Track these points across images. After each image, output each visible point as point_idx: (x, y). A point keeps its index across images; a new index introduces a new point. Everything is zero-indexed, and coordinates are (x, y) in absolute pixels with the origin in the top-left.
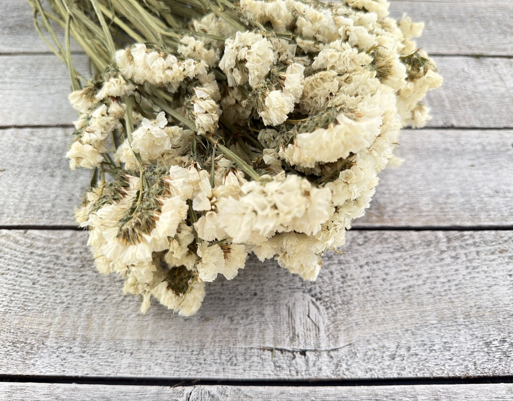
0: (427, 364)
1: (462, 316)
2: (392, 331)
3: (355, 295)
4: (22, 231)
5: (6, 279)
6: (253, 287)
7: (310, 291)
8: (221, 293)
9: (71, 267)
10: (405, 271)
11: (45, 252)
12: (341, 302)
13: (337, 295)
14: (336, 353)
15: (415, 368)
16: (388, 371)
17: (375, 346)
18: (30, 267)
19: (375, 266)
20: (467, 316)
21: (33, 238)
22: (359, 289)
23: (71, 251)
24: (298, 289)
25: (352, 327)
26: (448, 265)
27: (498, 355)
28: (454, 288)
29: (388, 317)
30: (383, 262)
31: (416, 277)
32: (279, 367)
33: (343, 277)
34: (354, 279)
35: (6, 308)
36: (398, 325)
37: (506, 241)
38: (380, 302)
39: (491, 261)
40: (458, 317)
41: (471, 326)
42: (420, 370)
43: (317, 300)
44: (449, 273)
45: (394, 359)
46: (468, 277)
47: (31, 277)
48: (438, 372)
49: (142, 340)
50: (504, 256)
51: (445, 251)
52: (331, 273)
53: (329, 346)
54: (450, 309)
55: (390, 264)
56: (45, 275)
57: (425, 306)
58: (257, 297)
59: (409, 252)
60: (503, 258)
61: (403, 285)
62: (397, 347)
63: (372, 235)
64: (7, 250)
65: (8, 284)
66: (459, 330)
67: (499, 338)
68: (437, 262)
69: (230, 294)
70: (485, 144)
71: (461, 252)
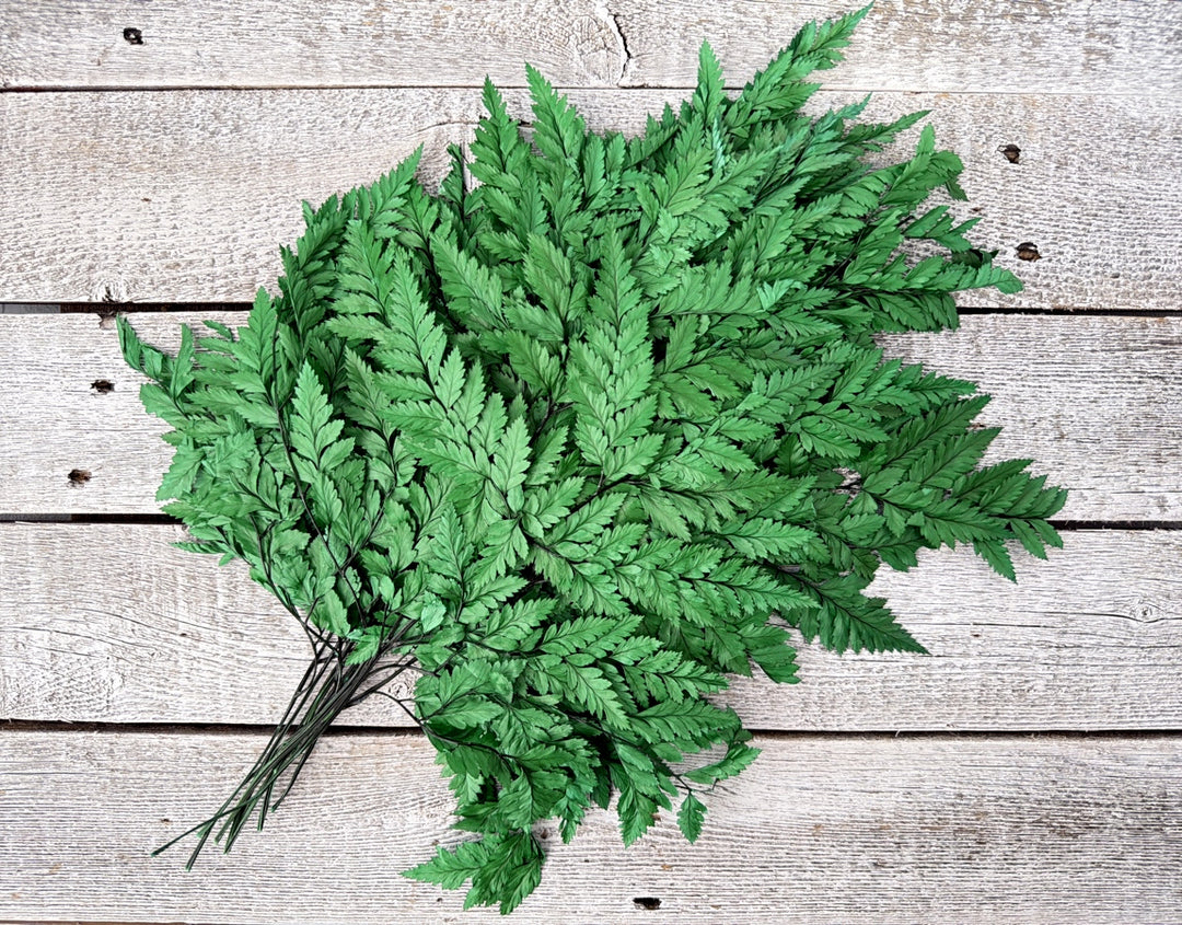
0: (322, 104)
1: (262, 167)
2: (362, 148)
14: (441, 120)
15: (340, 100)
16: (375, 96)
17: (388, 129)
20: (254, 169)
26: (262, 244)
27: (227, 115)
28: (264, 208)
32: (515, 103)
36: (352, 156)
37: (164, 283)
39: (197, 250)
40: (266, 167)
41: (253, 154)
42: (333, 98)
44: (263, 231)
45: (366, 112)
46: (239, 224)
48: (311, 95)
50: (174, 259)
51: (261, 266)
53: (448, 129)
54: (275, 178)
57: (310, 182)
60: (176, 256)
62: (358, 127)
66: (270, 148)
67: (217, 138)
70: (139, 482)
71: (238, 266)
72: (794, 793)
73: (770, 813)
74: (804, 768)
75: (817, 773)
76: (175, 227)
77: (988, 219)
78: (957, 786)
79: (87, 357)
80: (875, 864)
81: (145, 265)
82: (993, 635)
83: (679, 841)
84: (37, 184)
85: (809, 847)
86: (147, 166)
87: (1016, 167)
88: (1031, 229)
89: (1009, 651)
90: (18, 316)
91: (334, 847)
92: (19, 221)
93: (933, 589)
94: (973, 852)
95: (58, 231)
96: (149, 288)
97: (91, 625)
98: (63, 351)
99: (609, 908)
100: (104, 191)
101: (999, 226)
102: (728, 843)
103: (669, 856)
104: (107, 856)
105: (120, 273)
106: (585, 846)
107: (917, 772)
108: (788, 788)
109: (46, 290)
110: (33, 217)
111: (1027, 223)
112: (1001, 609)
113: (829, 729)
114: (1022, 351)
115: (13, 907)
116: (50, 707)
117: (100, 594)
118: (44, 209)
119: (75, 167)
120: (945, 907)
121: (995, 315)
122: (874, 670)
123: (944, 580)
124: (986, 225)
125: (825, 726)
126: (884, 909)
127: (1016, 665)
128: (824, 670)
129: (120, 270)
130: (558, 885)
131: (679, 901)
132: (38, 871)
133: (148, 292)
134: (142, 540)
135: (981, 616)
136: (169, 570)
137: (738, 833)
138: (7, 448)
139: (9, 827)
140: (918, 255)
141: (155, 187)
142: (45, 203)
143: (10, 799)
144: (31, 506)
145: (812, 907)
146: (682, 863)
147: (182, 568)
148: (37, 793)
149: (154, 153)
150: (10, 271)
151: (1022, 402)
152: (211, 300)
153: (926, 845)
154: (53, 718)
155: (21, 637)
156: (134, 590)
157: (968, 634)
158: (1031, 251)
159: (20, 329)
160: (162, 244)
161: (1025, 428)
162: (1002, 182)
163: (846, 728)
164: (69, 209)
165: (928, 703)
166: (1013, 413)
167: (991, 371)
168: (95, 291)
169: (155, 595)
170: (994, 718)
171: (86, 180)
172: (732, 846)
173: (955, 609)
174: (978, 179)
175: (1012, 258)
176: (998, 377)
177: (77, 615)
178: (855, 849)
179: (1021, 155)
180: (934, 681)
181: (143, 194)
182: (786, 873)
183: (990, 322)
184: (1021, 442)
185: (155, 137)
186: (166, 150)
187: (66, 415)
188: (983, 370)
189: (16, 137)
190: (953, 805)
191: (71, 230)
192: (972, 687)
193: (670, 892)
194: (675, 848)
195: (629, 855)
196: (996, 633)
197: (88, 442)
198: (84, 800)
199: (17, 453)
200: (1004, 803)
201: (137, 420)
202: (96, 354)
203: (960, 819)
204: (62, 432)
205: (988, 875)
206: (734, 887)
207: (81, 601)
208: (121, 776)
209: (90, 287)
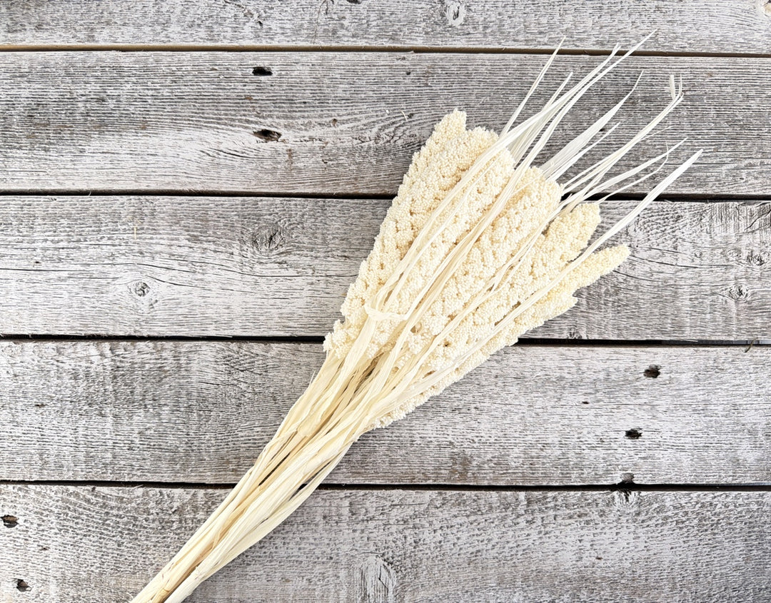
1: (521, 579)
2: (453, 592)
3: (425, 560)
4: (90, 488)
5: (91, 541)
6: (330, 552)
7: (384, 554)
8: (299, 557)
9: (151, 528)
10: (477, 535)
11: (121, 513)
12: (410, 566)
13: (408, 559)
18: (110, 528)
19: (449, 531)
20: (525, 579)
21: (104, 496)
22: (430, 554)
23: (147, 511)
24: (371, 552)
25: (418, 588)
26: (522, 529)
29: (452, 580)
30: (457, 526)
31: (486, 542)
33: (415, 542)
34: (426, 544)
35: (99, 569)
36: (460, 587)
37: (589, 504)
38: (447, 566)
39: (566, 526)
40: (518, 580)
41: (527, 589)
43: (388, 565)
44: (521, 538)
46: (537, 543)
47: (114, 539)
49: (231, 599)
50: (581, 520)
51: (523, 515)
52: (405, 537)
54: (512, 572)
55: (464, 528)
56: (128, 536)
57: (488, 570)
58: (332, 561)
59: (484, 516)
60: (581, 522)
61: (471, 550)
63: (451, 496)
64: (81, 510)
65: (94, 546)
66: (515, 593)
68: (511, 526)
69: (307, 557)
70: (611, 370)
71: (538, 516)
72: (160, 152)
73: (178, 138)
74: (154, 170)
75: (145, 166)
76: (580, 541)
77: (37, 543)
78: (48, 157)
79: (643, 455)
80: (104, 101)
81: (601, 516)
82: (27, 263)
83: (239, 117)
84: (672, 569)
85: (150, 113)
86: (599, 581)
87: (19, 577)
88: (8, 536)
89: (15, 252)
90: (689, 482)
91: (482, 111)
92: (686, 545)
93: (67, 295)
94: (36, 109)
95: (660, 538)
96: (600, 501)
97: (648, 270)
98: (659, 459)
99: (289, 68)
100: (627, 565)
101: (29, 539)
102: (206, 115)
103: (247, 106)
104: (644, 104)
105: (619, 510)
106: (306, 114)
107: (76, 167)
108: (165, 156)
109: (669, 499)
110: (676, 547)
111: (11, 541)
112: (21, 281)
113: (136, 197)
114: (12, 456)
115: (712, 67)
116: (679, 211)
117: (642, 292)
118: (669, 553)
119: (647, 580)
120: (54, 70)
121: (31, 480)
122: (106, 239)
123: (60, 302)
124: (38, 540)
125: (139, 199)
126: (97, 68)
127: (10, 242)
128: (140, 238)
129: (619, 513)
130: (325, 85)
131: (240, 73)
132: (693, 93)
133: (600, 498)
134: (611, 329)
135: (34, 276)
136: (592, 309)
137: (199, 123)
138: (701, 393)
139: (713, 125)
140: (83, 520)
141: (593, 567)
142: (667, 557)
143: (711, 145)
144: (686, 353)
145: (146, 69)
146: (238, 101)
147: (582, 310)
148: (691, 150)
149: (593, 589)
150: (693, 512)
151: (11, 422)
152: (557, 493)
153: (69, 115)
154: (678, 204)
155: (697, 261)
156: (617, 294)
157: (43, 263)
158: (8, 522)
159: (688, 474)
160: (590, 530)
161: (9, 404)
162: (29, 567)
163: (125, 198)
164: (651, 552)
165: (69, 216)
166: (17, 414)
167: (32, 443)
168: (635, 499)
169: (603, 291)
170: (24, 205)
171: (639, 572)
172: (203, 113)
173: (52, 281)
174: (44, 570)
175: (20, 517)
176: (28, 439)
177: (658, 277)
178: (117, 112)
179: (16, 585)
180: (65, 231)
181: (601, 563)
182: (165, 94)
183: (34, 476)
184: (11, 394)
185: (592, 600)
186: (584, 592)
187: (659, 415)
188: (38, 443)
189: (685, 600)
190: (51, 144)
191: (651, 539)
192: (38, 227)
193: (246, 80)
194: (243, 112)
195: (275, 107)
196: (24, 264)
197: (646, 396)
198: (659, 145)
199: (694, 389)
200: (15, 145)
201: (611, 412)
202: (637, 457)
203: (46, 133)
204: (663, 403)
205: (25, 93)
206: (201, 84)
207: (655, 287)
208: (632, 162)
209: (639, 501)
